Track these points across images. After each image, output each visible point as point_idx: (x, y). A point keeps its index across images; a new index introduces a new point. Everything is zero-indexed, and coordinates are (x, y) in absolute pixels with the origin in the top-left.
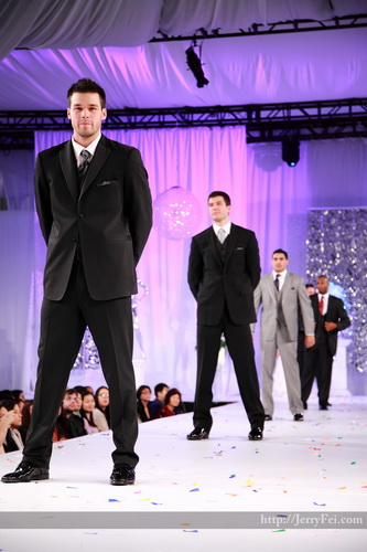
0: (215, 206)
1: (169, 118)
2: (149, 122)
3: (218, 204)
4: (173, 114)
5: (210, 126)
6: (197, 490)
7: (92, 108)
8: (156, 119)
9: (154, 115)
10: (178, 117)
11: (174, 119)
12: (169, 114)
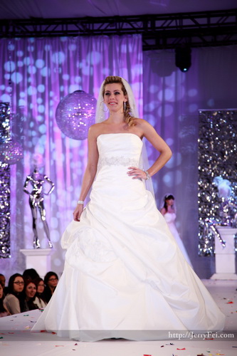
1: (72, 27)
2: (53, 31)
4: (75, 24)
5: (109, 34)
8: (59, 28)
9: (58, 24)
10: (80, 27)
11: (77, 29)
12: (72, 23)
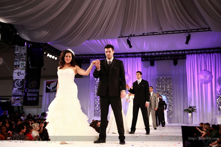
0: (138, 75)
1: (122, 55)
2: (118, 56)
3: (138, 74)
4: (123, 54)
5: (132, 57)
6: (133, 145)
7: (110, 52)
8: (119, 56)
9: (119, 55)
10: (125, 55)
11: (124, 56)
12: (122, 54)
